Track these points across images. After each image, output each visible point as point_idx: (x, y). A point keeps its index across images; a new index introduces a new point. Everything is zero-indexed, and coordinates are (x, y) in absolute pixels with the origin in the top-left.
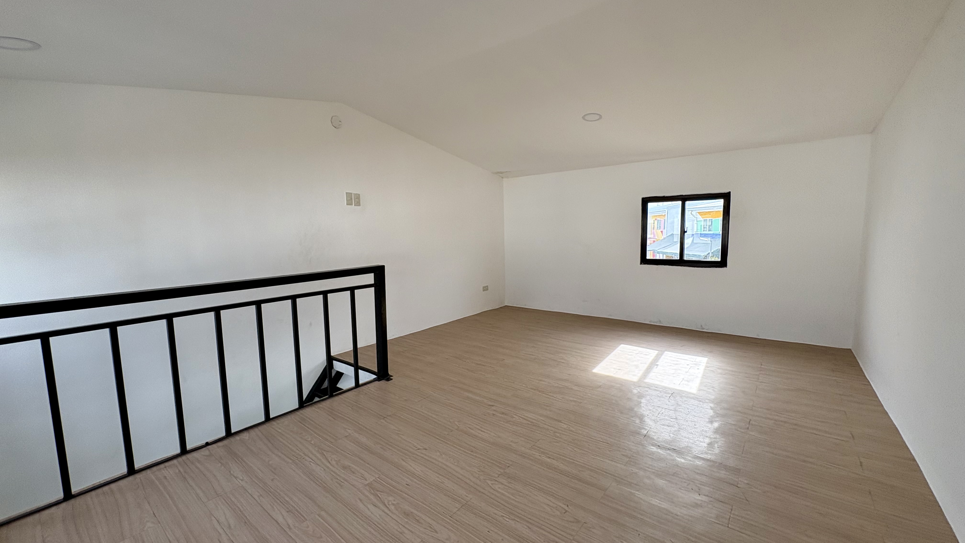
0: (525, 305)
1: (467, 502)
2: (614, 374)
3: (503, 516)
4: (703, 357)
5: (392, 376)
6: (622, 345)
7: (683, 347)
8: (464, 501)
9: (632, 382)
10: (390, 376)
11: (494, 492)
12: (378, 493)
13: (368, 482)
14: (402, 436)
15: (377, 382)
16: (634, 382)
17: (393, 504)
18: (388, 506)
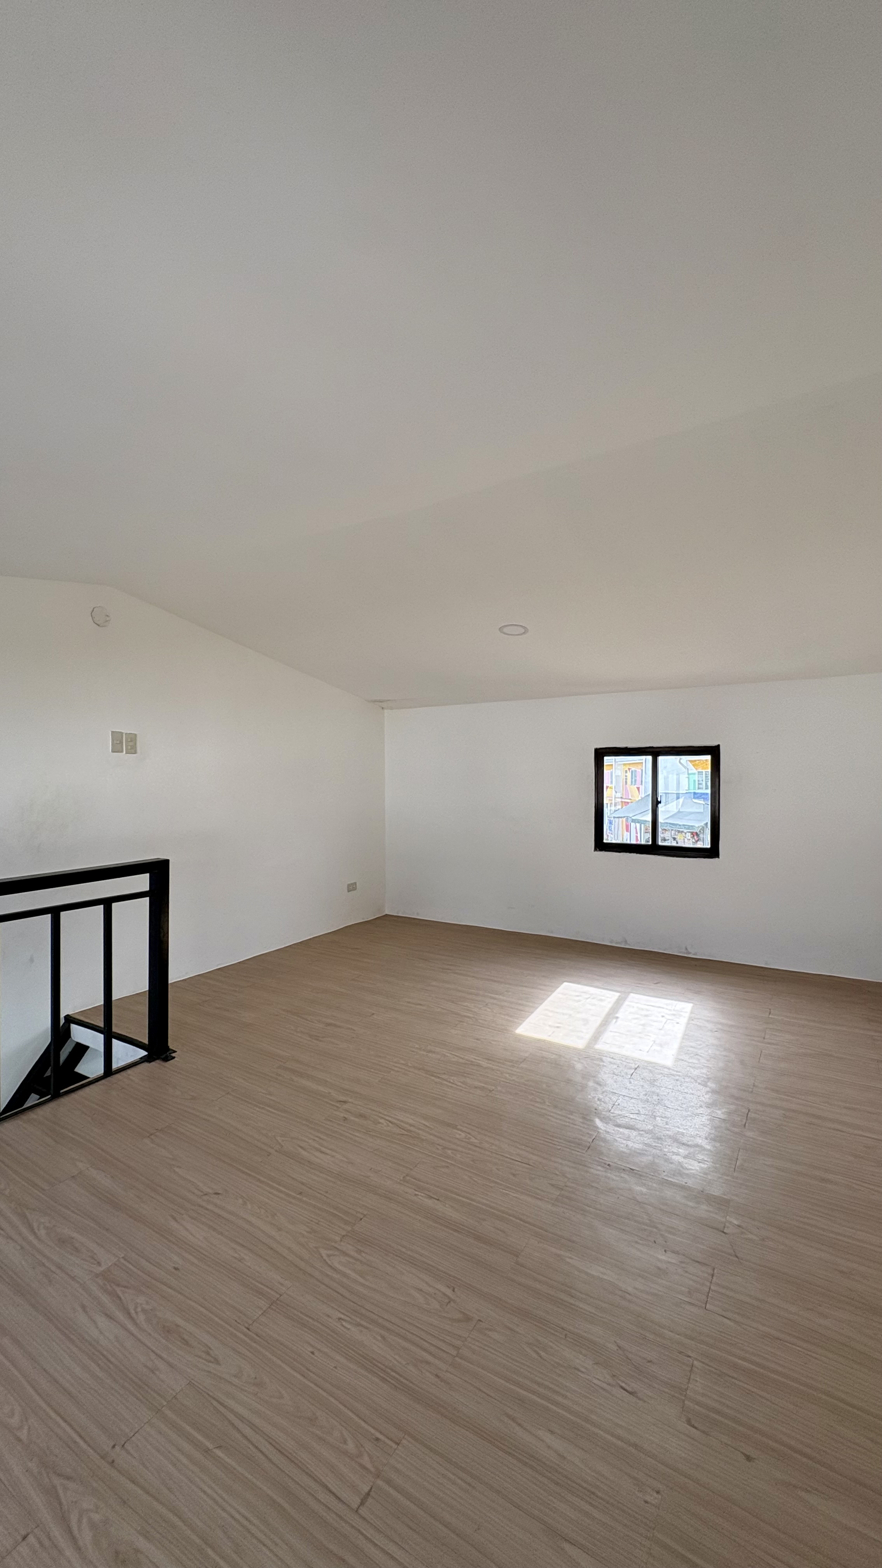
0: (418, 914)
1: (281, 1295)
2: (549, 1036)
3: (343, 1320)
4: (686, 1002)
5: (175, 1052)
6: (565, 984)
7: (658, 985)
8: (274, 1294)
9: (575, 1049)
10: (170, 1052)
11: (330, 1272)
12: (119, 1290)
13: (101, 1269)
14: (177, 1170)
15: (146, 1065)
16: (579, 1050)
17: (144, 1310)
18: (134, 1315)
